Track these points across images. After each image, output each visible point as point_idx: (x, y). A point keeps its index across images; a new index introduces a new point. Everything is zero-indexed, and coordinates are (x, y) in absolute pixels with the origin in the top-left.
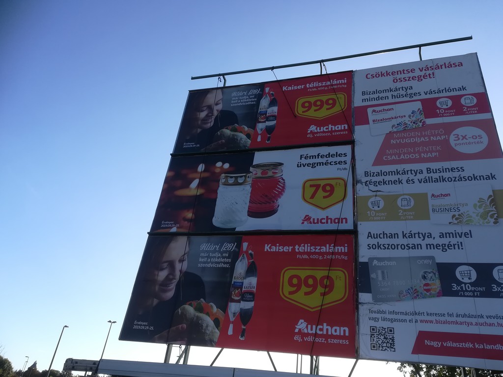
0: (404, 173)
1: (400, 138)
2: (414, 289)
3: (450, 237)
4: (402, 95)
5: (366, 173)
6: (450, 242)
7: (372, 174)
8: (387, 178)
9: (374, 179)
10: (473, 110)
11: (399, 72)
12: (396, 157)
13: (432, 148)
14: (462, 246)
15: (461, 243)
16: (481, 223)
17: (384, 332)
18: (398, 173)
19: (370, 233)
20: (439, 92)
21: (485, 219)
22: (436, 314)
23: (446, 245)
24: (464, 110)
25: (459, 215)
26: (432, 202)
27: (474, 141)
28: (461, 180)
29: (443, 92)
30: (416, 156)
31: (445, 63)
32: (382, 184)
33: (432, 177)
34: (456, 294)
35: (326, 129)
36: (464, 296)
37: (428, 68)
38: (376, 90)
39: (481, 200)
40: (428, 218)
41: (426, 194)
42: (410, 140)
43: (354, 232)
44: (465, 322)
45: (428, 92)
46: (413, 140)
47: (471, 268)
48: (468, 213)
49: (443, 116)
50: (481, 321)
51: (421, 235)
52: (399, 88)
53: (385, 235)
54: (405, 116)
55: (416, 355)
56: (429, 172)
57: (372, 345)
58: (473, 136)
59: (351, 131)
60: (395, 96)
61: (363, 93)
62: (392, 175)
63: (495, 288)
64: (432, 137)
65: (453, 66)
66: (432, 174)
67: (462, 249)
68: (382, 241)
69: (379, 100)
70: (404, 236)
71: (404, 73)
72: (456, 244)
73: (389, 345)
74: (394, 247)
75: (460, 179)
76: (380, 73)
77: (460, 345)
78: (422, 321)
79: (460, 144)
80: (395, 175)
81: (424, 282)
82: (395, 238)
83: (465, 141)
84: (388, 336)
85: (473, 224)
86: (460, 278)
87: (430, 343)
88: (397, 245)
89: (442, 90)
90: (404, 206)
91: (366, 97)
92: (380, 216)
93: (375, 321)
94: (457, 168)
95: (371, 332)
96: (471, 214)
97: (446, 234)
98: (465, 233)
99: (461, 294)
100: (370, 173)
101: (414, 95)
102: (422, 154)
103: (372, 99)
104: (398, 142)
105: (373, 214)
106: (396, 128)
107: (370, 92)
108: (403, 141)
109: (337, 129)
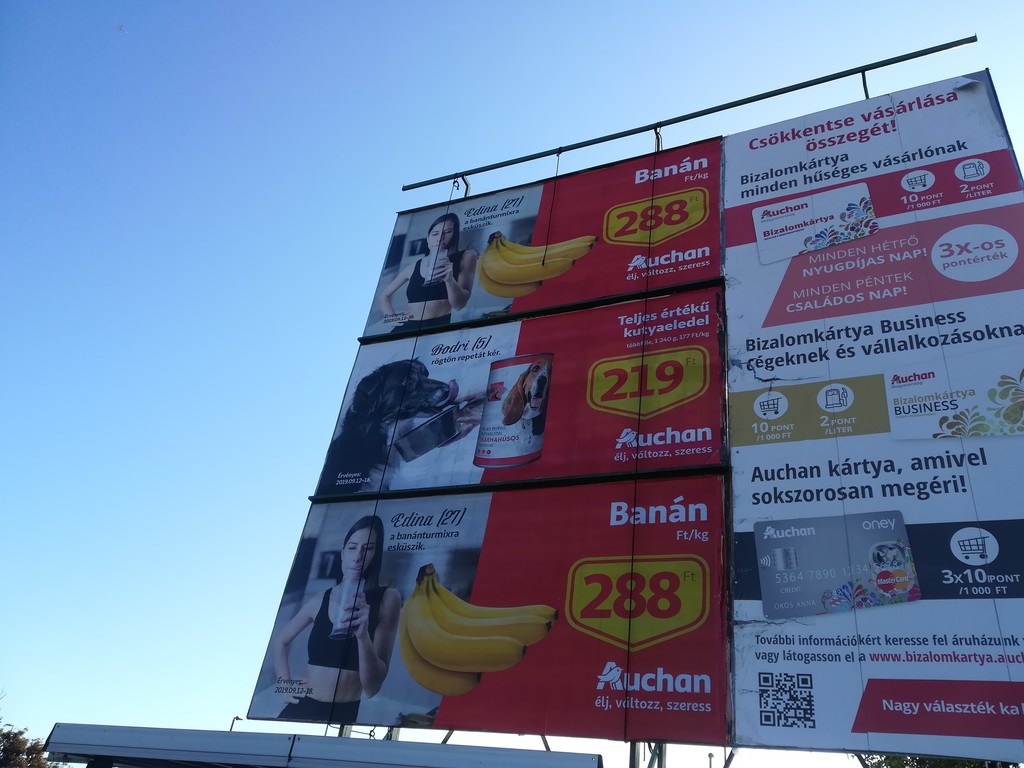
0: (832, 335)
1: (823, 263)
2: (855, 588)
3: (935, 467)
4: (825, 174)
5: (750, 343)
6: (935, 478)
7: (762, 345)
8: (795, 350)
9: (767, 354)
10: (983, 190)
11: (819, 129)
12: (813, 305)
13: (892, 278)
14: (963, 485)
15: (962, 478)
16: (1006, 430)
17: (789, 684)
18: (818, 337)
21: (1016, 421)
22: (907, 640)
23: (928, 485)
24: (963, 191)
25: (955, 417)
26: (893, 393)
27: (986, 253)
28: (960, 341)
29: (914, 159)
30: (857, 299)
31: (918, 99)
32: (785, 362)
33: (892, 340)
34: (952, 592)
36: (972, 596)
37: (881, 112)
38: (772, 170)
39: (1005, 381)
40: (887, 429)
41: (881, 377)
42: (844, 265)
43: (725, 470)
44: (975, 655)
45: (883, 162)
46: (850, 265)
47: (985, 533)
48: (975, 411)
49: (916, 209)
50: (1011, 650)
51: (870, 467)
52: (820, 162)
53: (791, 472)
54: (832, 217)
55: (863, 735)
56: (887, 329)
57: (764, 714)
58: (983, 246)
59: (717, 259)
60: (810, 178)
61: (744, 180)
62: (805, 342)
64: (891, 256)
65: (936, 101)
66: (893, 334)
67: (964, 490)
68: (783, 486)
69: (777, 189)
70: (833, 470)
71: (829, 129)
72: (949, 481)
73: (800, 713)
74: (811, 496)
75: (957, 339)
76: (779, 136)
77: (963, 708)
78: (874, 657)
79: (954, 264)
80: (811, 341)
81: (878, 570)
82: (812, 476)
83: (965, 256)
84: (798, 694)
85: (988, 433)
86: (960, 557)
87: (894, 705)
88: (818, 492)
89: (913, 155)
90: (833, 406)
91: (750, 186)
92: (778, 432)
93: (770, 661)
94: (949, 316)
95: (760, 685)
96: (983, 412)
97: (926, 460)
98: (970, 455)
99: (964, 591)
100: (759, 343)
101: (852, 171)
102: (871, 293)
103: (762, 189)
104: (818, 271)
105: (764, 427)
106: (813, 243)
107: (758, 176)
108: (828, 269)
109: (687, 258)
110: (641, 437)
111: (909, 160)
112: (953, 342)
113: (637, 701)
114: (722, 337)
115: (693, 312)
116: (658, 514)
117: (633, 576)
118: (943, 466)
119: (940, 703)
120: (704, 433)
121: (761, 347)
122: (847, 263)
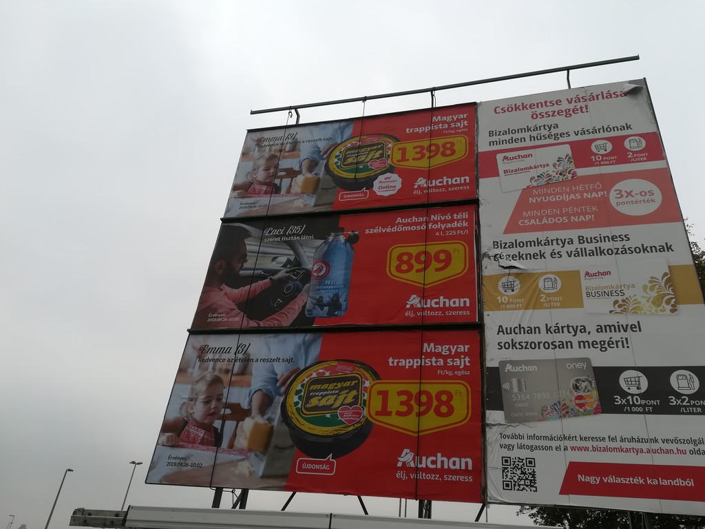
0: (548, 243)
1: (542, 195)
2: (562, 404)
3: (611, 331)
4: (543, 136)
5: (496, 243)
6: (611, 338)
7: (503, 245)
8: (524, 251)
9: (506, 252)
10: (641, 157)
11: (540, 105)
12: (536, 222)
13: (586, 209)
14: (627, 344)
15: (626, 339)
16: (653, 311)
17: (521, 464)
18: (539, 243)
20: (595, 131)
21: (659, 305)
22: (593, 438)
23: (606, 343)
24: (629, 157)
25: (623, 301)
26: (586, 283)
27: (642, 198)
28: (626, 253)
29: (599, 132)
30: (563, 220)
31: (602, 92)
32: (518, 258)
33: (585, 249)
34: (619, 410)
35: (440, 182)
36: (632, 412)
37: (579, 99)
38: (509, 129)
39: (653, 280)
40: (582, 306)
41: (578, 272)
42: (555, 197)
43: (479, 327)
44: (633, 449)
45: (580, 132)
46: (559, 198)
47: (640, 374)
48: (635, 298)
49: (600, 165)
50: (655, 446)
51: (571, 329)
52: (540, 127)
53: (522, 329)
54: (548, 165)
55: (566, 496)
56: (582, 241)
57: (505, 483)
58: (641, 192)
59: (475, 184)
60: (534, 137)
61: (491, 134)
62: (531, 246)
63: (674, 401)
64: (585, 194)
65: (613, 96)
66: (585, 245)
67: (628, 347)
69: (512, 142)
70: (548, 330)
71: (546, 106)
72: (619, 341)
73: (528, 482)
74: (534, 345)
75: (624, 251)
76: (513, 106)
77: (626, 480)
78: (573, 449)
79: (623, 203)
80: (535, 246)
81: (576, 394)
82: (535, 333)
83: (630, 199)
84: (526, 470)
85: (643, 312)
86: (626, 389)
87: (585, 478)
88: (539, 343)
89: (599, 129)
90: (548, 288)
91: (495, 138)
92: (514, 303)
93: (509, 449)
94: (619, 236)
95: (503, 465)
96: (639, 299)
97: (605, 326)
98: (632, 325)
99: (627, 409)
100: (501, 244)
101: (561, 135)
102: (572, 217)
103: (503, 141)
104: (539, 200)
105: (505, 299)
106: (536, 181)
107: (500, 132)
108: (545, 199)
109: (454, 183)
110: (423, 301)
111: (596, 132)
112: (623, 253)
113: (424, 475)
114: (477, 237)
119: (612, 477)
121: (503, 247)
122: (557, 196)
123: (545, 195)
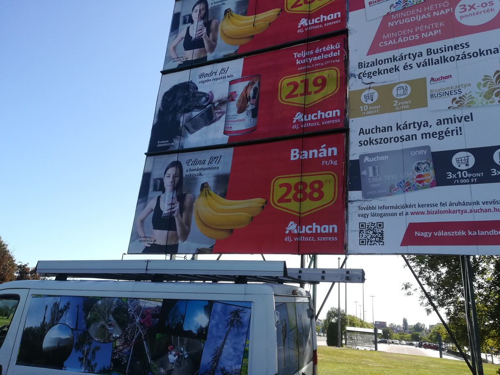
0: (402, 58)
1: (399, 19)
2: (405, 183)
3: (448, 123)
5: (360, 64)
6: (447, 129)
7: (366, 65)
8: (383, 67)
9: (368, 70)
12: (393, 42)
13: (434, 25)
14: (461, 131)
15: (460, 128)
16: (484, 103)
17: (373, 227)
18: (395, 59)
19: (362, 129)
21: (490, 98)
22: (428, 205)
23: (444, 132)
25: (460, 98)
26: (430, 87)
27: (483, 9)
28: (465, 58)
30: (415, 37)
32: (377, 74)
33: (432, 59)
34: (451, 183)
35: (318, 20)
36: (460, 184)
39: (486, 78)
40: (425, 105)
41: (424, 80)
43: (346, 130)
44: (459, 210)
46: (413, 19)
47: (469, 154)
48: (469, 95)
50: (476, 207)
51: (416, 125)
53: (378, 129)
55: (405, 247)
56: (429, 53)
57: (361, 240)
58: (482, 5)
59: (344, 18)
62: (388, 62)
63: (495, 172)
64: (434, 13)
66: (432, 56)
67: (461, 134)
68: (374, 136)
70: (398, 128)
72: (454, 130)
73: (377, 239)
74: (387, 141)
75: (464, 57)
77: (452, 233)
78: (412, 213)
79: (466, 16)
80: (391, 62)
81: (417, 174)
82: (388, 131)
83: (473, 11)
84: (377, 231)
86: (456, 166)
87: (420, 234)
88: (391, 138)
90: (400, 95)
92: (373, 110)
93: (365, 217)
94: (461, 45)
95: (360, 228)
96: (473, 95)
97: (444, 120)
98: (465, 117)
99: (456, 182)
100: (365, 64)
102: (423, 34)
104: (396, 23)
105: (366, 108)
106: (394, 7)
108: (402, 22)
109: (329, 19)
110: (305, 116)
112: (462, 58)
113: (304, 238)
114: (346, 62)
115: (331, 49)
116: (313, 153)
117: (301, 183)
118: (452, 123)
119: (441, 232)
120: (336, 113)
121: (366, 66)
122: (411, 18)
123: (401, 19)
